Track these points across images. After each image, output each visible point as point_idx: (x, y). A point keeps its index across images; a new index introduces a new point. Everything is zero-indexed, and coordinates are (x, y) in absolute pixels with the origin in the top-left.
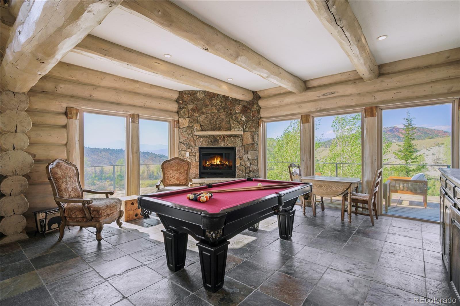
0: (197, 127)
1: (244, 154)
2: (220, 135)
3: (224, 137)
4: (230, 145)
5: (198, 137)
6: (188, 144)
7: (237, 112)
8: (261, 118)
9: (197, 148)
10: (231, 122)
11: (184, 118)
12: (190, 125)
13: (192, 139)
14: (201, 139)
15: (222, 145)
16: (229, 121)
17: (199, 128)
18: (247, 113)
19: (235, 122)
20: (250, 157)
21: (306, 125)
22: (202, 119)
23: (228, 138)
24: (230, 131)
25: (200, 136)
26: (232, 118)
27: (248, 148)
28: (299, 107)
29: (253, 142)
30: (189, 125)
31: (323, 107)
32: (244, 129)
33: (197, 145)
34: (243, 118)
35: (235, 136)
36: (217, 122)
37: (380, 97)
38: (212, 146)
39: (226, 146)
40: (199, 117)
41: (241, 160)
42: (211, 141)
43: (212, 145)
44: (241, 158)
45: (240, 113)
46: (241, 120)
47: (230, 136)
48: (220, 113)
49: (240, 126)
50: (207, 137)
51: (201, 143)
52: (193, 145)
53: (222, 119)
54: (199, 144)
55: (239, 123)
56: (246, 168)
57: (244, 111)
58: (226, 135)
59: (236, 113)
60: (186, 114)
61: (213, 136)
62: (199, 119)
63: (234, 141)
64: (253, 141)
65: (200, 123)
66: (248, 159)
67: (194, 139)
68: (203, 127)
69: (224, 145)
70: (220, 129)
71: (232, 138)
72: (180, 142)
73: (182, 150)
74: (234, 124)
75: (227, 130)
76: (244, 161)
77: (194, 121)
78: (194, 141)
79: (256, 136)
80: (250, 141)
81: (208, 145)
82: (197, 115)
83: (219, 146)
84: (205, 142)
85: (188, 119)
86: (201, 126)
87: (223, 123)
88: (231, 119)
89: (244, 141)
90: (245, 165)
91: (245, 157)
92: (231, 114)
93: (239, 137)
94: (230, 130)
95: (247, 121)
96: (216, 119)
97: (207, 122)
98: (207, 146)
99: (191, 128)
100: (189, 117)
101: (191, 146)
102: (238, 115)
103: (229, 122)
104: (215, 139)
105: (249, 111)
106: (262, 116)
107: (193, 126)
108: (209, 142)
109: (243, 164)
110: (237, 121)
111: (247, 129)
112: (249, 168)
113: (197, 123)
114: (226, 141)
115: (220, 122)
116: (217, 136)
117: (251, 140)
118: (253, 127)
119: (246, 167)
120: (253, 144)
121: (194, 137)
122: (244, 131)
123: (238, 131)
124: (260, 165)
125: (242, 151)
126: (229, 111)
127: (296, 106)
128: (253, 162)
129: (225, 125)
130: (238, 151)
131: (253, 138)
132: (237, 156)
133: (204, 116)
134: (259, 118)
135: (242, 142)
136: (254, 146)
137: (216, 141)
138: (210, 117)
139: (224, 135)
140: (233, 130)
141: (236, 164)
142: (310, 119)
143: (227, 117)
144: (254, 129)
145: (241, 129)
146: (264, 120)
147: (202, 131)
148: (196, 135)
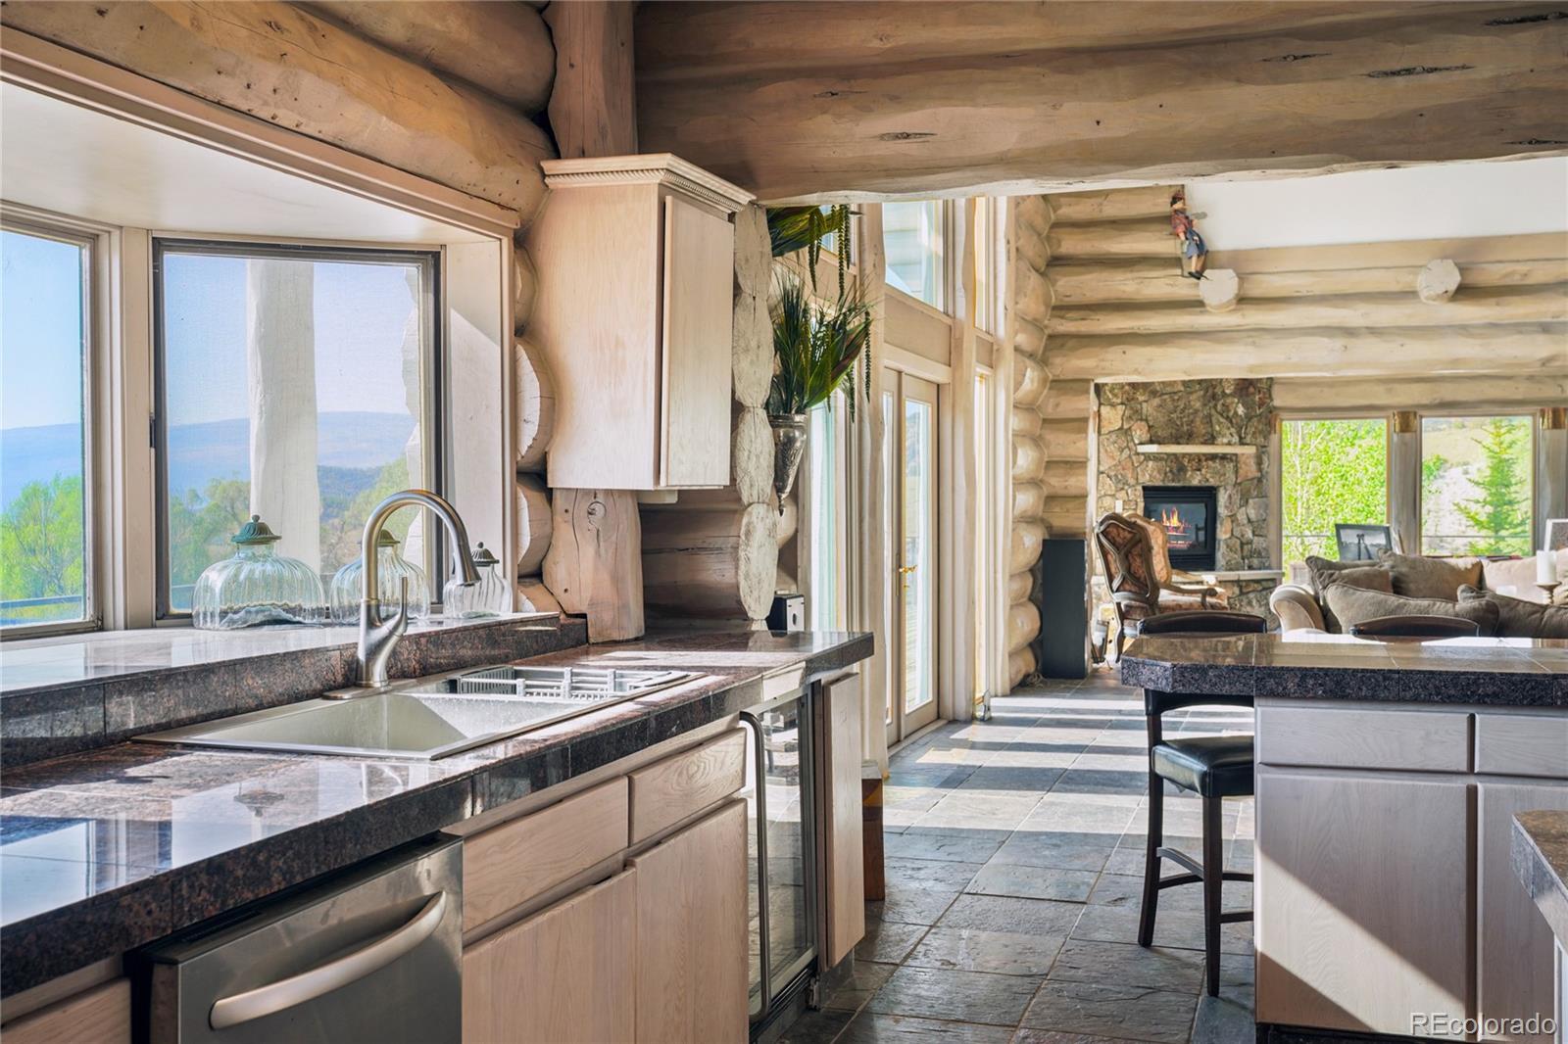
0: (1140, 432)
1: (1241, 506)
2: (1190, 455)
3: (1200, 459)
4: (1212, 482)
5: (1142, 457)
6: (1120, 477)
7: (1228, 391)
8: (1275, 408)
9: (1140, 488)
10: (1214, 420)
11: (1113, 405)
12: (1126, 427)
13: (1130, 464)
14: (1151, 463)
15: (1195, 482)
16: (1210, 416)
17: (1146, 437)
18: (1247, 395)
19: (1222, 420)
20: (1253, 516)
21: (1408, 435)
22: (1149, 408)
23: (1210, 463)
24: (1213, 444)
25: (1148, 457)
26: (1215, 407)
27: (1249, 491)
28: (1389, 391)
29: (1259, 474)
30: (1122, 424)
31: (1449, 397)
32: (1240, 438)
33: (1141, 479)
34: (1241, 410)
35: (1224, 457)
36: (1184, 420)
38: (1173, 484)
39: (1204, 484)
40: (1144, 405)
41: (1232, 522)
42: (1171, 471)
43: (1173, 481)
44: (1233, 518)
45: (1232, 395)
46: (1236, 413)
47: (1213, 457)
48: (1191, 393)
49: (1233, 430)
50: (1161, 459)
51: (1150, 476)
52: (1132, 481)
53: (1196, 411)
54: (1146, 479)
55: (1231, 422)
56: (1242, 544)
57: (1241, 389)
58: (1204, 455)
59: (1224, 395)
60: (1115, 396)
61: (1175, 455)
62: (1144, 411)
63: (1222, 472)
64: (1260, 470)
65: (1147, 421)
66: (1249, 520)
67: (1133, 464)
68: (1153, 431)
69: (1200, 482)
70: (1189, 438)
71: (1217, 464)
72: (1100, 473)
73: (1105, 495)
74: (1219, 423)
75: (1205, 443)
76: (1238, 525)
77: (1134, 414)
78: (1135, 468)
79: (1265, 458)
80: (1250, 469)
81: (1163, 481)
82: (1141, 398)
83: (1187, 484)
84: (1159, 472)
85: (1121, 408)
86: (1150, 427)
87: (1198, 421)
88: (1213, 412)
89: (1241, 471)
90: (1243, 536)
91: (1241, 517)
92: (1214, 397)
93: (1232, 461)
94: (1211, 440)
95: (1249, 417)
96: (1183, 411)
97: (1162, 419)
98: (1161, 484)
99: (1125, 432)
100: (1122, 404)
101: (1125, 484)
102: (1229, 400)
103: (1208, 420)
104: (1178, 464)
105: (1251, 390)
106: (1277, 403)
107: (1130, 428)
108: (1166, 474)
109: (1237, 533)
110: (1227, 418)
111: (1248, 440)
112: (1250, 542)
113: (1141, 420)
114: (1204, 471)
115: (1191, 417)
116: (1184, 455)
117: (1254, 467)
118: (1261, 432)
119: (1244, 541)
120: (1260, 480)
121: (1134, 458)
122: (1242, 443)
123: (1229, 444)
124: (1272, 536)
125: (1236, 498)
126: (1210, 389)
127: (1381, 389)
128: (1258, 527)
129: (1200, 428)
130: (1222, 498)
131: (1259, 463)
132: (1222, 510)
133: (1156, 401)
134: (1272, 410)
135: (1236, 472)
136: (1262, 486)
137: (1182, 469)
138: (1170, 405)
139: (1198, 455)
140: (1219, 440)
141: (1223, 533)
142: (1415, 423)
143: (1205, 405)
144: (1261, 440)
145: (1236, 439)
146: (1283, 415)
147: (1151, 442)
148: (1138, 454)
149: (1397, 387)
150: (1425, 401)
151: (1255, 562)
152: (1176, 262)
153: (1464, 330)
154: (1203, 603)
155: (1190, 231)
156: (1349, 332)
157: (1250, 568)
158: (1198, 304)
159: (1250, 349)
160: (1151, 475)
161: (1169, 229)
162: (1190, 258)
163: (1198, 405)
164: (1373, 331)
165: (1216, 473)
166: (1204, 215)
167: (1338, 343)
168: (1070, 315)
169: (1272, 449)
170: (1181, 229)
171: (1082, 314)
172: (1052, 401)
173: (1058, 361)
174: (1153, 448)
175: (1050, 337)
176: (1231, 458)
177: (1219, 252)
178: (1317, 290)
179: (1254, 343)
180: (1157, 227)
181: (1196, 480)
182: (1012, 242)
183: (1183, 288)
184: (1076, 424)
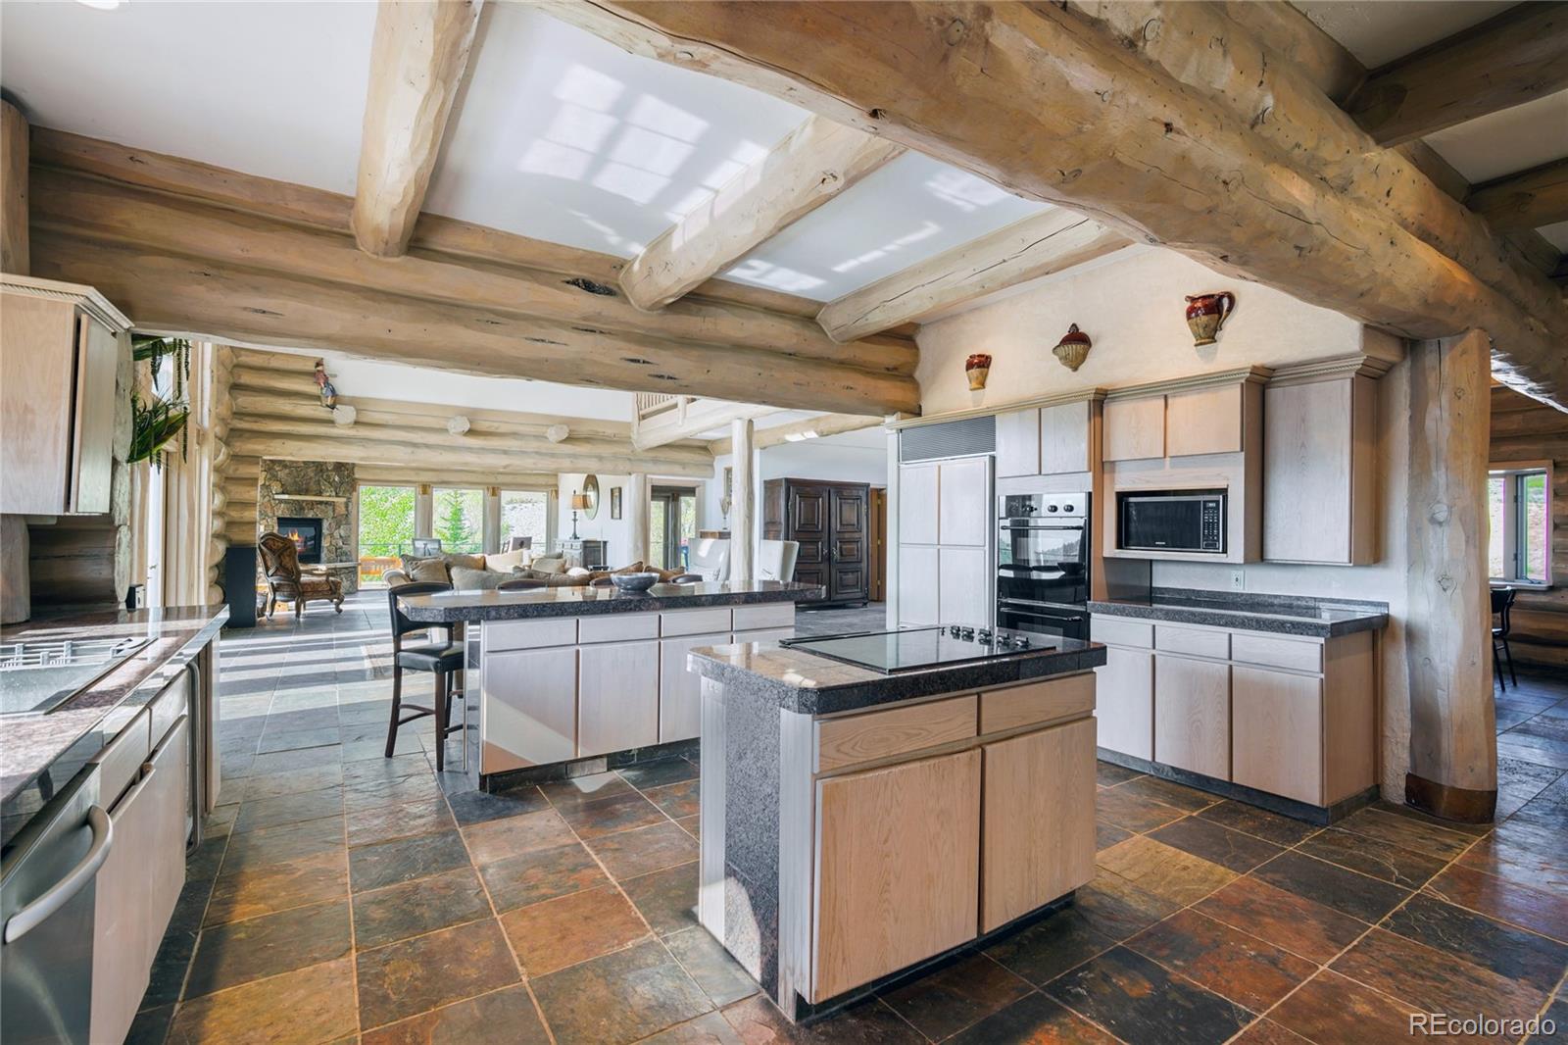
0: (276, 487)
1: (336, 529)
2: (307, 501)
3: (312, 503)
4: (320, 516)
5: (278, 501)
6: (263, 512)
7: (330, 468)
8: (356, 478)
9: (275, 518)
10: (321, 483)
12: (267, 483)
13: (270, 505)
14: (283, 505)
15: (310, 516)
16: (319, 481)
17: (280, 490)
18: (340, 471)
19: (326, 483)
20: (343, 534)
21: (426, 496)
22: (282, 474)
23: (319, 505)
24: (321, 496)
25: (281, 501)
26: (322, 476)
27: (341, 521)
28: (416, 474)
29: (346, 512)
31: (446, 479)
32: (336, 493)
33: (276, 514)
34: (337, 479)
35: (327, 503)
36: (304, 482)
37: (501, 479)
38: (296, 517)
39: (315, 517)
40: (279, 472)
41: (331, 537)
42: (295, 509)
43: (296, 515)
44: (331, 535)
45: (331, 471)
46: (334, 480)
47: (321, 503)
48: (308, 468)
49: (332, 489)
50: (289, 503)
52: (270, 515)
53: (311, 478)
54: (279, 514)
55: (331, 485)
56: (336, 549)
57: (337, 468)
58: (315, 501)
59: (328, 470)
61: (297, 500)
62: (279, 475)
63: (325, 511)
64: (347, 510)
65: (280, 481)
66: (341, 537)
67: (272, 505)
68: (284, 487)
69: (312, 515)
70: (307, 492)
71: (323, 507)
74: (325, 485)
75: (316, 495)
76: (334, 539)
77: (273, 477)
78: (272, 508)
79: (350, 504)
80: (341, 510)
81: (290, 514)
82: (277, 469)
83: (304, 517)
84: (288, 510)
86: (282, 485)
87: (312, 484)
88: (321, 478)
89: (337, 511)
90: (336, 544)
91: (336, 534)
92: (322, 471)
94: (320, 494)
95: (341, 483)
96: (303, 477)
97: (290, 481)
98: (289, 516)
99: (267, 487)
101: (266, 515)
102: (330, 473)
103: (318, 483)
104: (299, 506)
105: (343, 468)
106: (357, 476)
107: (270, 485)
108: (292, 511)
109: (334, 542)
110: (329, 482)
111: (340, 494)
112: (341, 548)
113: (277, 480)
114: (315, 510)
115: (308, 481)
116: (303, 501)
117: (343, 509)
118: (348, 491)
119: (337, 547)
120: (347, 515)
121: (272, 501)
122: (337, 495)
123: (330, 496)
124: (353, 544)
125: (333, 525)
126: (319, 467)
127: (412, 473)
128: (345, 540)
129: (313, 487)
130: (325, 524)
131: (347, 507)
132: (325, 531)
133: (287, 471)
134: (354, 480)
135: (334, 511)
136: (346, 519)
137: (302, 509)
138: (296, 474)
139: (312, 501)
140: (325, 494)
141: (325, 543)
142: (429, 490)
143: (316, 475)
144: (348, 495)
145: (334, 494)
146: (360, 482)
147: (283, 493)
148: (274, 499)
149: (421, 473)
150: (435, 480)
151: (344, 558)
152: (318, 398)
153: (470, 449)
154: (327, 581)
155: (327, 383)
156: (415, 445)
157: (341, 561)
158: (331, 422)
159: (361, 448)
160: (282, 511)
161: (315, 380)
162: (327, 397)
163: (312, 475)
164: (427, 446)
165: (322, 511)
166: (335, 376)
167: (409, 450)
168: (247, 418)
169: (354, 499)
170: (322, 382)
171: (254, 419)
172: (232, 468)
173: (238, 444)
174: (286, 497)
175: (232, 430)
176: (332, 504)
177: (344, 397)
178: (398, 423)
179: (363, 446)
180: (307, 378)
181: (310, 515)
182: (215, 371)
183: (321, 412)
184: (251, 481)
